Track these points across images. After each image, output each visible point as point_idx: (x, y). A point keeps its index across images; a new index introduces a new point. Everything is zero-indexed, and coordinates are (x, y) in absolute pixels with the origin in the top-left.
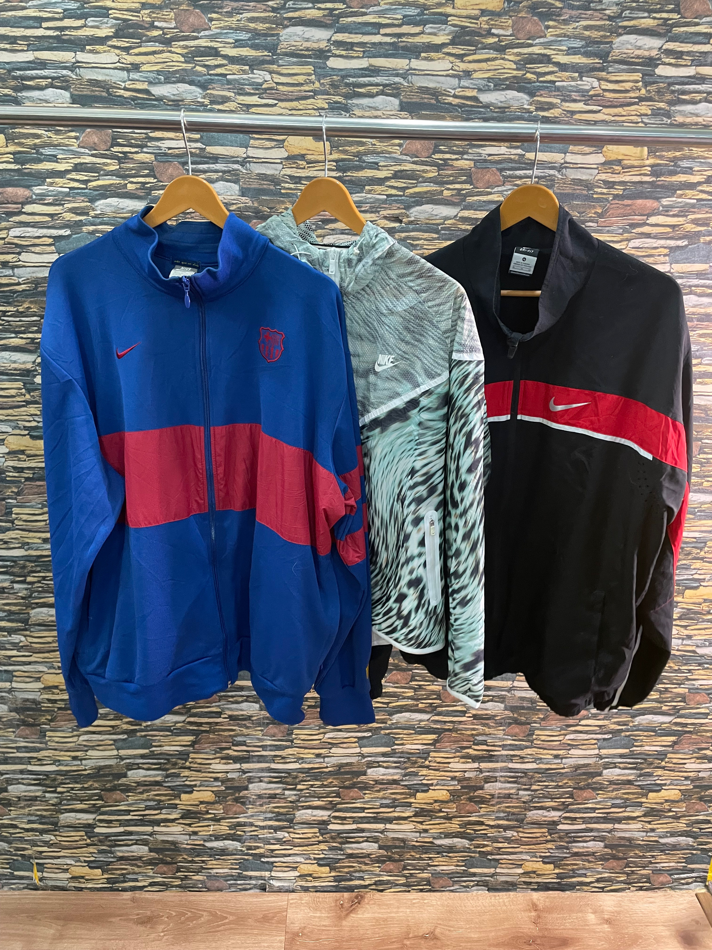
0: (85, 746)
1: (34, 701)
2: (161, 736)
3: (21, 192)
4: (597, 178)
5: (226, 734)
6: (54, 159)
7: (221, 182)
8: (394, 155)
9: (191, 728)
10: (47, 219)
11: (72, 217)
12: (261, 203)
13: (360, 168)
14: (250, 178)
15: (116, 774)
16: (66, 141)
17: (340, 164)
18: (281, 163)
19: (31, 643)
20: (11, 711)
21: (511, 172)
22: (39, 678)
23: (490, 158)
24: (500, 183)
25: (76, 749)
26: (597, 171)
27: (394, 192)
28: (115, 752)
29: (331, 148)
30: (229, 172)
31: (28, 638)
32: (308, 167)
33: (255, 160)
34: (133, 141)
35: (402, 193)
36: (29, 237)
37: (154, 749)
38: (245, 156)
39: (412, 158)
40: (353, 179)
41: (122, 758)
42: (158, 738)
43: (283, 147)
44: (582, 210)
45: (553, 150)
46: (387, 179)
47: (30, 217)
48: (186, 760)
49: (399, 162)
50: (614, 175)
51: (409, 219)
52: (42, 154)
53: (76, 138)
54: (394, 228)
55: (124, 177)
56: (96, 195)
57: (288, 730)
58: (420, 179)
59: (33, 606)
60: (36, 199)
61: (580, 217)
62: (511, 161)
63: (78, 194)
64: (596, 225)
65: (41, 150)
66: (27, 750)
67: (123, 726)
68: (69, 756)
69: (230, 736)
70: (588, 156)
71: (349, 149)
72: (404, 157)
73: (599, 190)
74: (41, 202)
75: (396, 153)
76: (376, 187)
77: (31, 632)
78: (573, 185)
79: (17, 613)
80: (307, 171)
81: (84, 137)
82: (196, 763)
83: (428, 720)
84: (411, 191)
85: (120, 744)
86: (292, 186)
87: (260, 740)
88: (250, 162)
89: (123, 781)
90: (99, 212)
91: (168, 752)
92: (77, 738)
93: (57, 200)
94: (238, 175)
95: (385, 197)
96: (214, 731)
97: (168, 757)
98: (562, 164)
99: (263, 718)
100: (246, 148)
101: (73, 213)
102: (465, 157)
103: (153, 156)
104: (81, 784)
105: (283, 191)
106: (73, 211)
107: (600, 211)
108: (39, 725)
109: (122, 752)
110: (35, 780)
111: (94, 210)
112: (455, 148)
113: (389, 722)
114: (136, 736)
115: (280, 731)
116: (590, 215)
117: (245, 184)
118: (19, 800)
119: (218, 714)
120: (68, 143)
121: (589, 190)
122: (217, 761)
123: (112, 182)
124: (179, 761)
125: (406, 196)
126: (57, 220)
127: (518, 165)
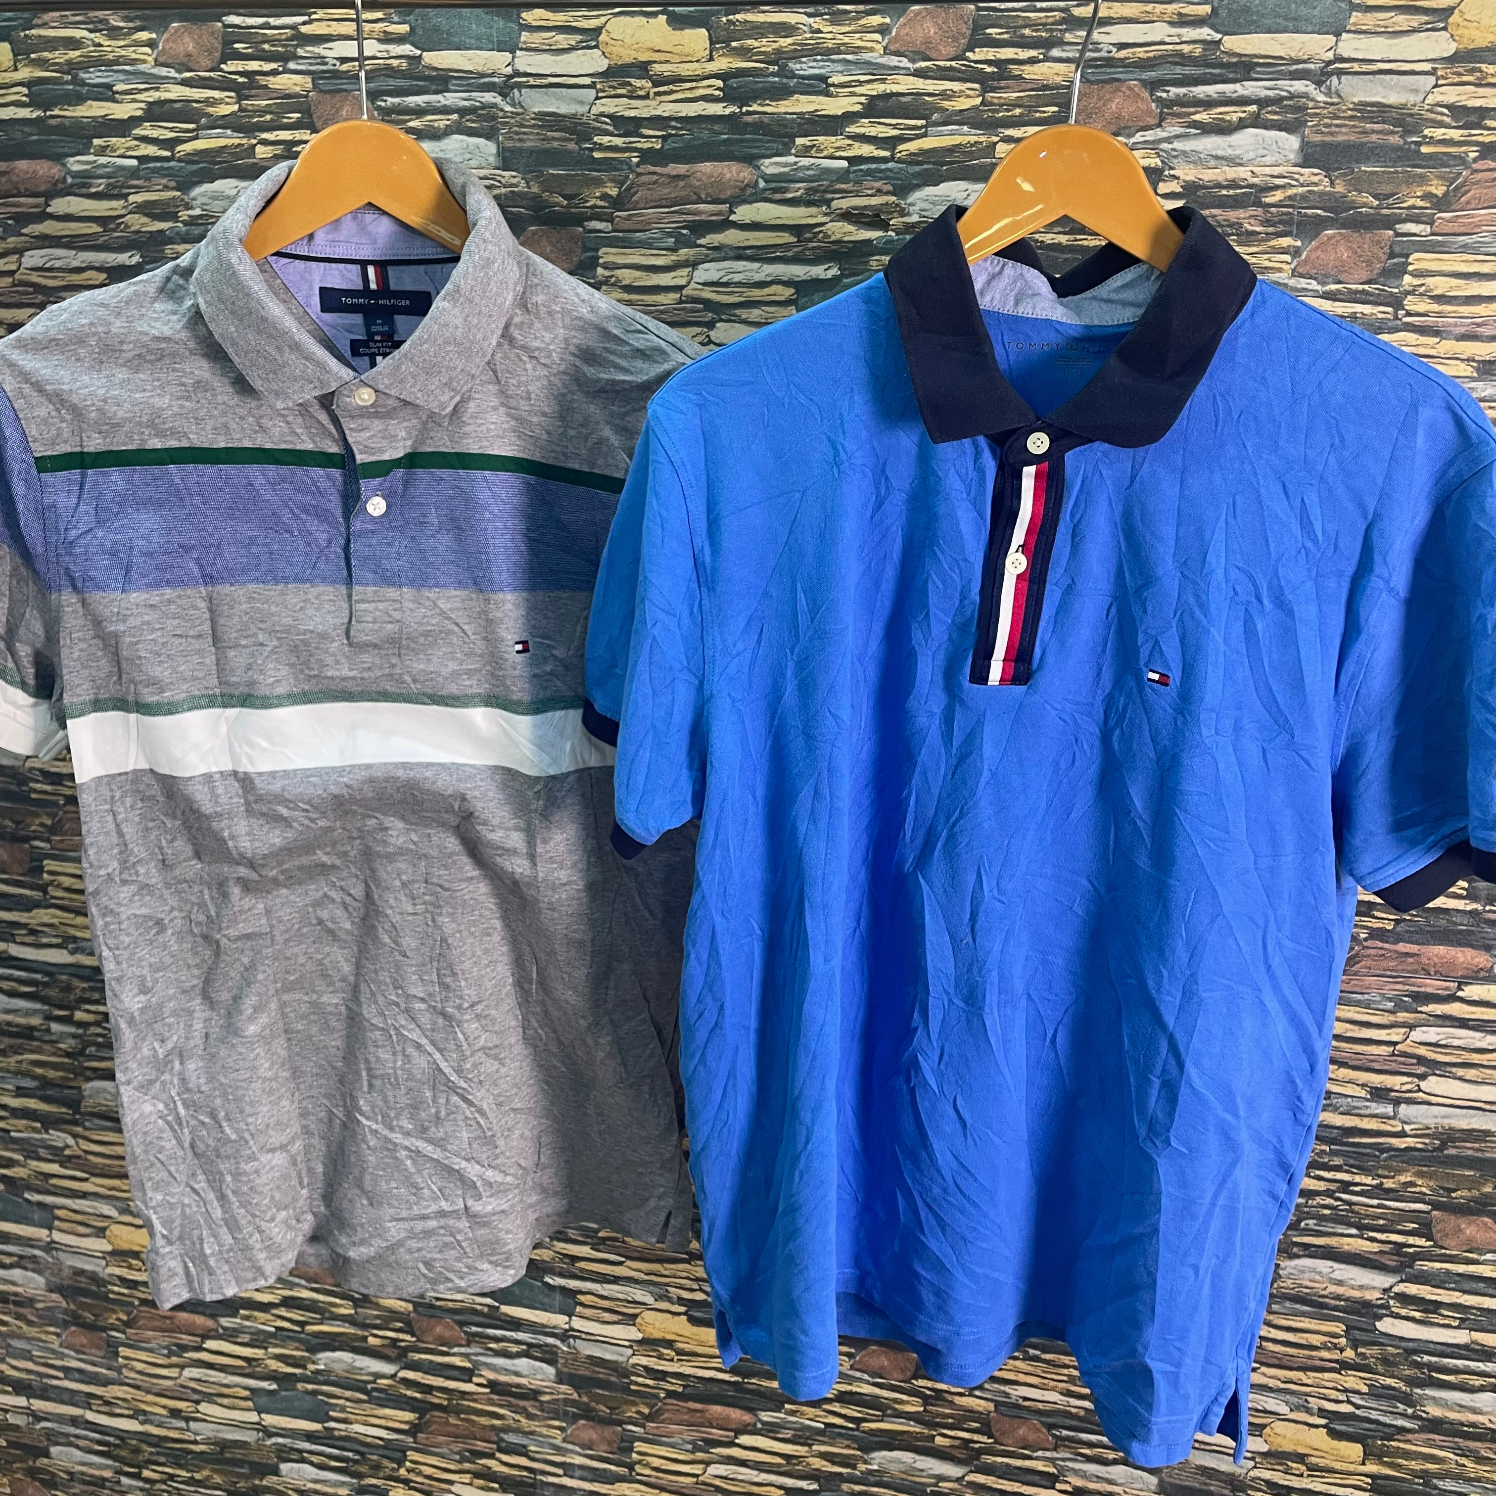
0: (194, 1391)
1: (93, 1277)
2: (347, 1399)
3: (44, 169)
4: (1430, 99)
5: (483, 1421)
6: (106, 93)
7: (456, 136)
8: (867, 56)
9: (409, 1393)
10: (95, 228)
11: (143, 225)
12: (549, 184)
13: (782, 93)
14: (521, 126)
15: (255, 1463)
16: (130, 53)
17: (733, 82)
18: (593, 86)
19: (86, 1152)
20: (51, 1291)
21: (1182, 91)
22: (104, 1229)
23: (1123, 54)
24: (1153, 121)
25: (177, 1395)
26: (1432, 80)
27: (867, 150)
28: (253, 1417)
29: (712, 43)
30: (472, 110)
31: (81, 1141)
32: (658, 94)
33: (531, 81)
34: (266, 46)
35: (886, 154)
36: (60, 270)
37: (332, 1424)
38: (509, 70)
39: (913, 61)
40: (766, 120)
41: (268, 1432)
42: (341, 1402)
43: (596, 47)
44: (1386, 189)
45: (1302, 25)
46: (850, 117)
47: (61, 225)
48: (400, 1463)
49: (879, 72)
50: (1482, 91)
51: (906, 219)
52: (83, 83)
53: (151, 44)
54: (869, 242)
55: (249, 130)
56: (193, 173)
57: (623, 1441)
58: (935, 116)
59: (88, 1073)
60: (72, 185)
61: (1379, 207)
62: (1182, 59)
63: (154, 171)
64: (1428, 229)
65: (83, 75)
66: (82, 1377)
67: (269, 1362)
68: (164, 1407)
69: (493, 1427)
70: (1404, 40)
71: (756, 44)
72: (894, 61)
73: (1439, 133)
74: (84, 191)
75: (871, 50)
76: (821, 138)
77: (86, 1129)
78: (1362, 119)
79: (56, 1085)
80: (653, 103)
81: (167, 40)
82: (420, 1473)
83: (959, 1480)
84: (912, 146)
85: (263, 1400)
86: (618, 141)
87: (559, 1450)
88: (520, 86)
89: (270, 1481)
90: (198, 212)
91: (362, 1438)
92: (177, 1370)
93: (115, 187)
94: (494, 118)
95: (845, 164)
96: (458, 1411)
97: (362, 1449)
98: (1330, 63)
99: (565, 1400)
100: (512, 52)
101: (146, 215)
102: (1055, 52)
103: (308, 79)
104: (188, 1471)
105: (596, 155)
106: (144, 209)
107: (1440, 191)
108: (104, 1329)
109: (269, 1420)
110: (99, 1443)
111: (188, 207)
112: (1027, 32)
113: (862, 1467)
114: (295, 1389)
115: (603, 1439)
116: (1410, 202)
117: (511, 139)
118: (72, 1480)
119: (467, 1374)
120: (134, 56)
121: (1407, 132)
122: (467, 1478)
123: (223, 142)
124: (385, 1462)
125: (900, 161)
126: (114, 230)
127: (1202, 71)
